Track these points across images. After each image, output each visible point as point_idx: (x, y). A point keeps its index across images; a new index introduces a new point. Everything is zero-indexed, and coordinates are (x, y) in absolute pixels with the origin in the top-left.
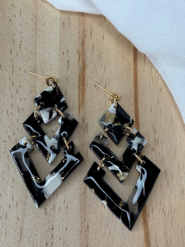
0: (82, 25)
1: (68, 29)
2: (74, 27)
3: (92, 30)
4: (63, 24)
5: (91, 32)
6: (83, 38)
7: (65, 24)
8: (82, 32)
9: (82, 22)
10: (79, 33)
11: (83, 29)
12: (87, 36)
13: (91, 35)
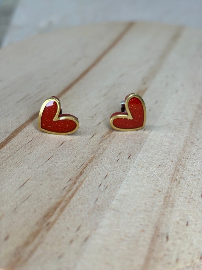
0: (101, 148)
1: (126, 150)
2: (115, 149)
3: (89, 139)
4: (131, 157)
5: (92, 137)
6: (107, 136)
7: (128, 157)
8: (105, 142)
9: (98, 151)
10: (110, 142)
11: (102, 143)
12: (101, 136)
13: (94, 135)
